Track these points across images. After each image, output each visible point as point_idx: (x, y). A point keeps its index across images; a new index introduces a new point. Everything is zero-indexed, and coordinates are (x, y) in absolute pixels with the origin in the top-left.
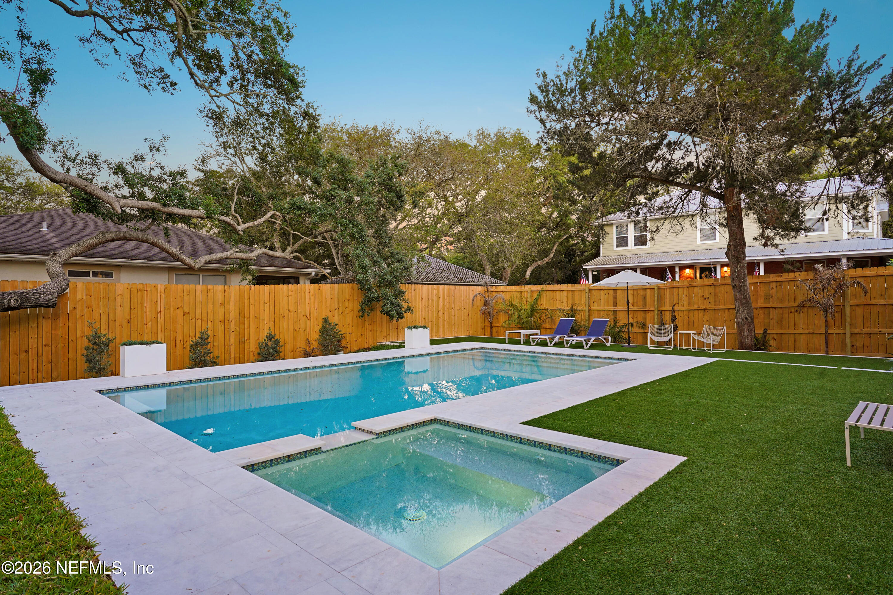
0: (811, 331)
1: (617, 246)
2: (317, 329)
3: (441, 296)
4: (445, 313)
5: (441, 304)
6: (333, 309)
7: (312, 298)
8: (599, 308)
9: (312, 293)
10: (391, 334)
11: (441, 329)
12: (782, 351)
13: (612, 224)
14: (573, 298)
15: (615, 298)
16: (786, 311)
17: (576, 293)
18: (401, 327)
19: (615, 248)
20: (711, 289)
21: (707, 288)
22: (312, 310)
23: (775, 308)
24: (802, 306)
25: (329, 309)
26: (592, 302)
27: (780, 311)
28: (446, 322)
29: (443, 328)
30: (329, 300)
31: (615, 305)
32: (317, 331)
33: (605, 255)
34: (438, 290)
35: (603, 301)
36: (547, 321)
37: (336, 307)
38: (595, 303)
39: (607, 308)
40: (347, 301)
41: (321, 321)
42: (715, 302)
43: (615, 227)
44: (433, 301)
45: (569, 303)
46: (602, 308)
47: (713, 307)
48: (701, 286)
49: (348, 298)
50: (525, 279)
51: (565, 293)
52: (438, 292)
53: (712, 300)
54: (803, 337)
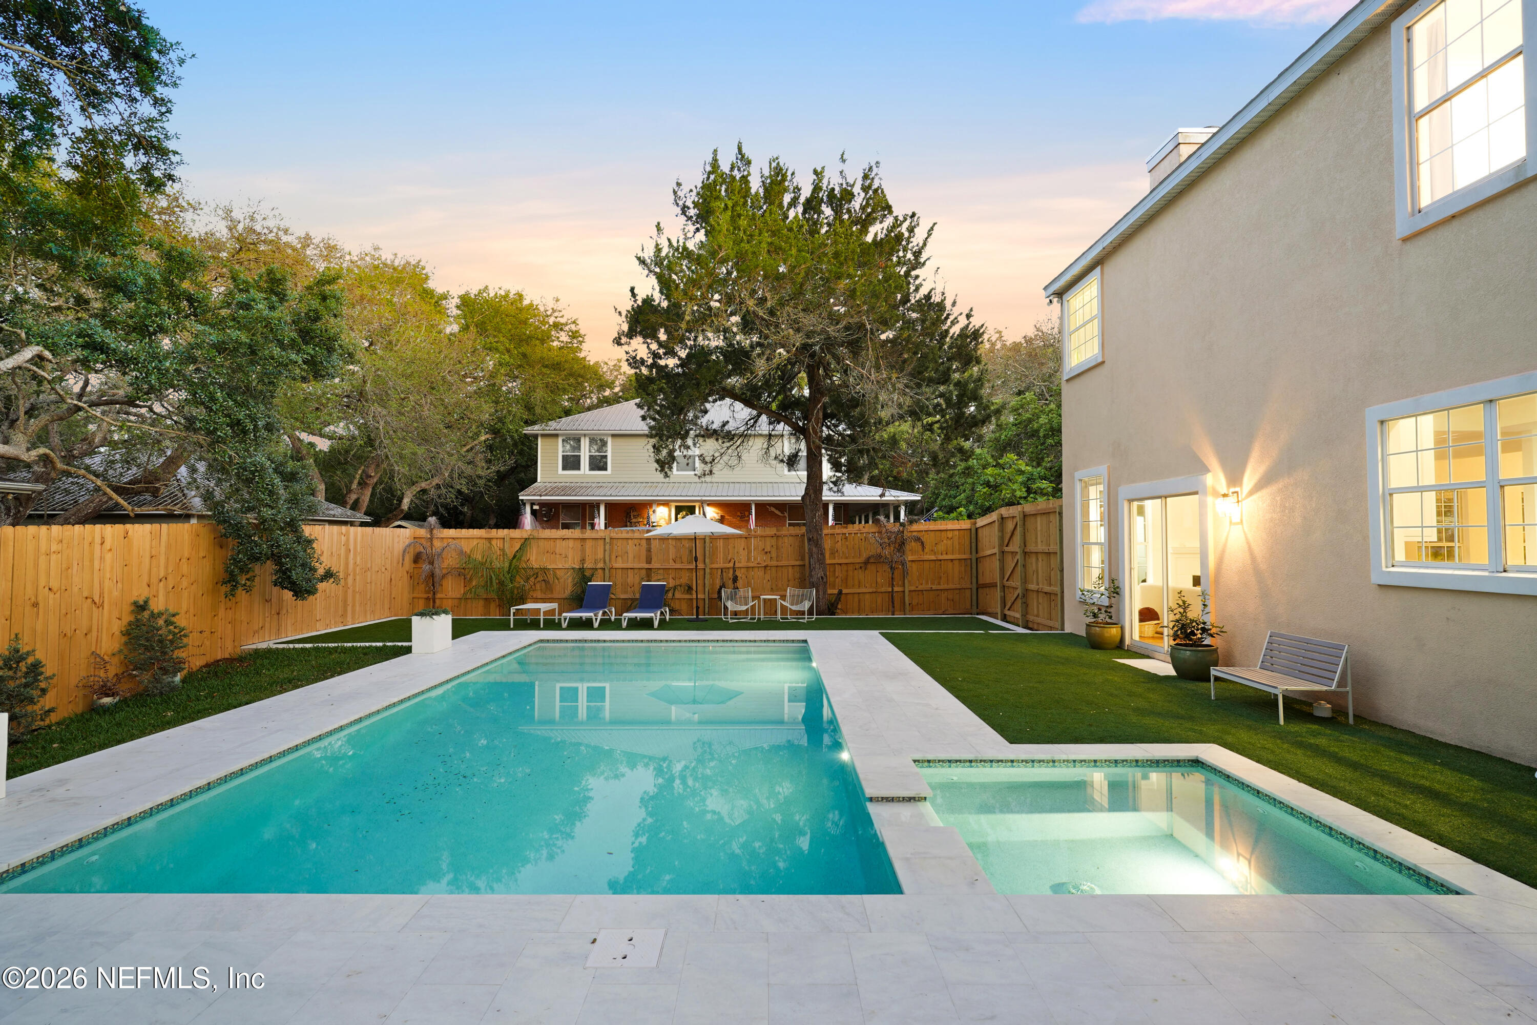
0: (874, 590)
1: (564, 468)
2: (117, 627)
3: (352, 547)
4: (358, 577)
5: (351, 562)
6: (154, 580)
7: (108, 556)
8: (624, 566)
9: (107, 545)
10: (267, 625)
11: (349, 609)
12: (846, 613)
13: (557, 436)
14: (583, 551)
15: (649, 550)
16: (851, 568)
17: (589, 544)
18: (284, 611)
19: (560, 471)
20: (774, 541)
21: (768, 539)
22: (107, 583)
23: (840, 564)
24: (867, 562)
25: (145, 579)
26: (613, 557)
27: (845, 567)
28: (357, 596)
29: (354, 606)
30: (147, 560)
31: (649, 561)
32: (117, 633)
33: (545, 480)
34: (347, 535)
35: (631, 556)
36: (538, 586)
37: (162, 574)
38: (619, 559)
39: (636, 566)
40: (184, 560)
41: (127, 608)
42: (777, 557)
43: (560, 440)
44: (339, 555)
45: (577, 559)
46: (630, 565)
47: (774, 563)
48: (762, 537)
49: (186, 555)
50: (402, 510)
51: (571, 543)
52: (348, 540)
53: (774, 555)
54: (867, 596)
